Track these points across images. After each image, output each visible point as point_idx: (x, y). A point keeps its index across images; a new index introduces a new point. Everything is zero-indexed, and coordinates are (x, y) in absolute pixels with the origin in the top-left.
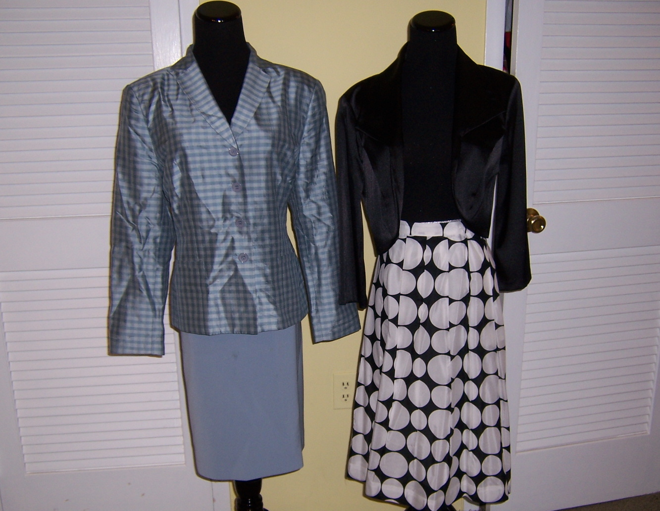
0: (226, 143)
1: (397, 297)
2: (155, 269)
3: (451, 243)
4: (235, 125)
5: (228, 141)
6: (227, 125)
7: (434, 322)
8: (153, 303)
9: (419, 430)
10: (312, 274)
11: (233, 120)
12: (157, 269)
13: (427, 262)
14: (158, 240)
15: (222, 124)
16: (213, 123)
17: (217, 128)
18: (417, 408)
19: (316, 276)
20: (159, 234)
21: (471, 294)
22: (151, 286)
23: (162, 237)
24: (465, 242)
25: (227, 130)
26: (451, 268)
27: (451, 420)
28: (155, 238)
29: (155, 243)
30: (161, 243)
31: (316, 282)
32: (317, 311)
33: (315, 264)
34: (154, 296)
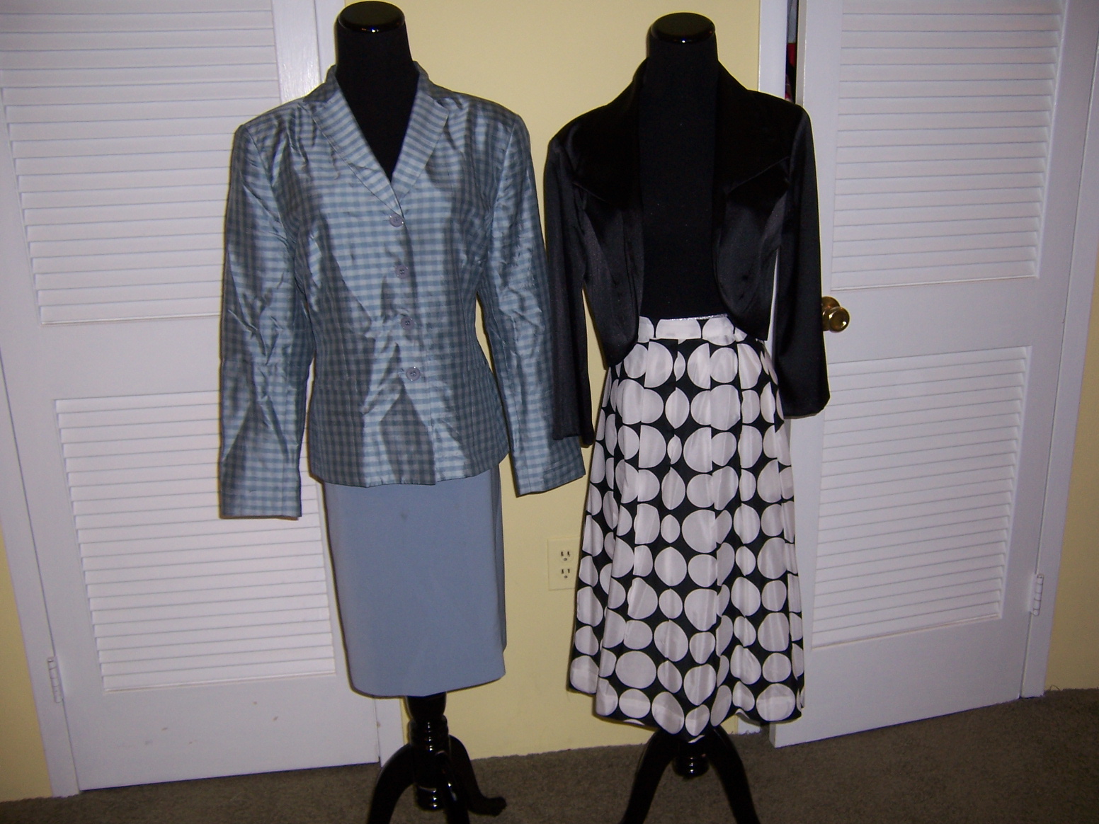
1: (637, 428)
2: (286, 391)
3: (713, 348)
4: (399, 181)
5: (388, 204)
6: (387, 182)
7: (691, 462)
8: (283, 442)
9: (671, 619)
10: (513, 395)
12: (289, 393)
13: (678, 376)
14: (290, 350)
18: (668, 588)
19: (519, 398)
20: (290, 340)
21: (744, 422)
22: (280, 417)
23: (294, 345)
24: (734, 346)
26: (714, 384)
27: (717, 604)
28: (285, 348)
29: (285, 354)
30: (293, 354)
31: (519, 407)
32: (522, 449)
33: (517, 381)
34: (285, 431)
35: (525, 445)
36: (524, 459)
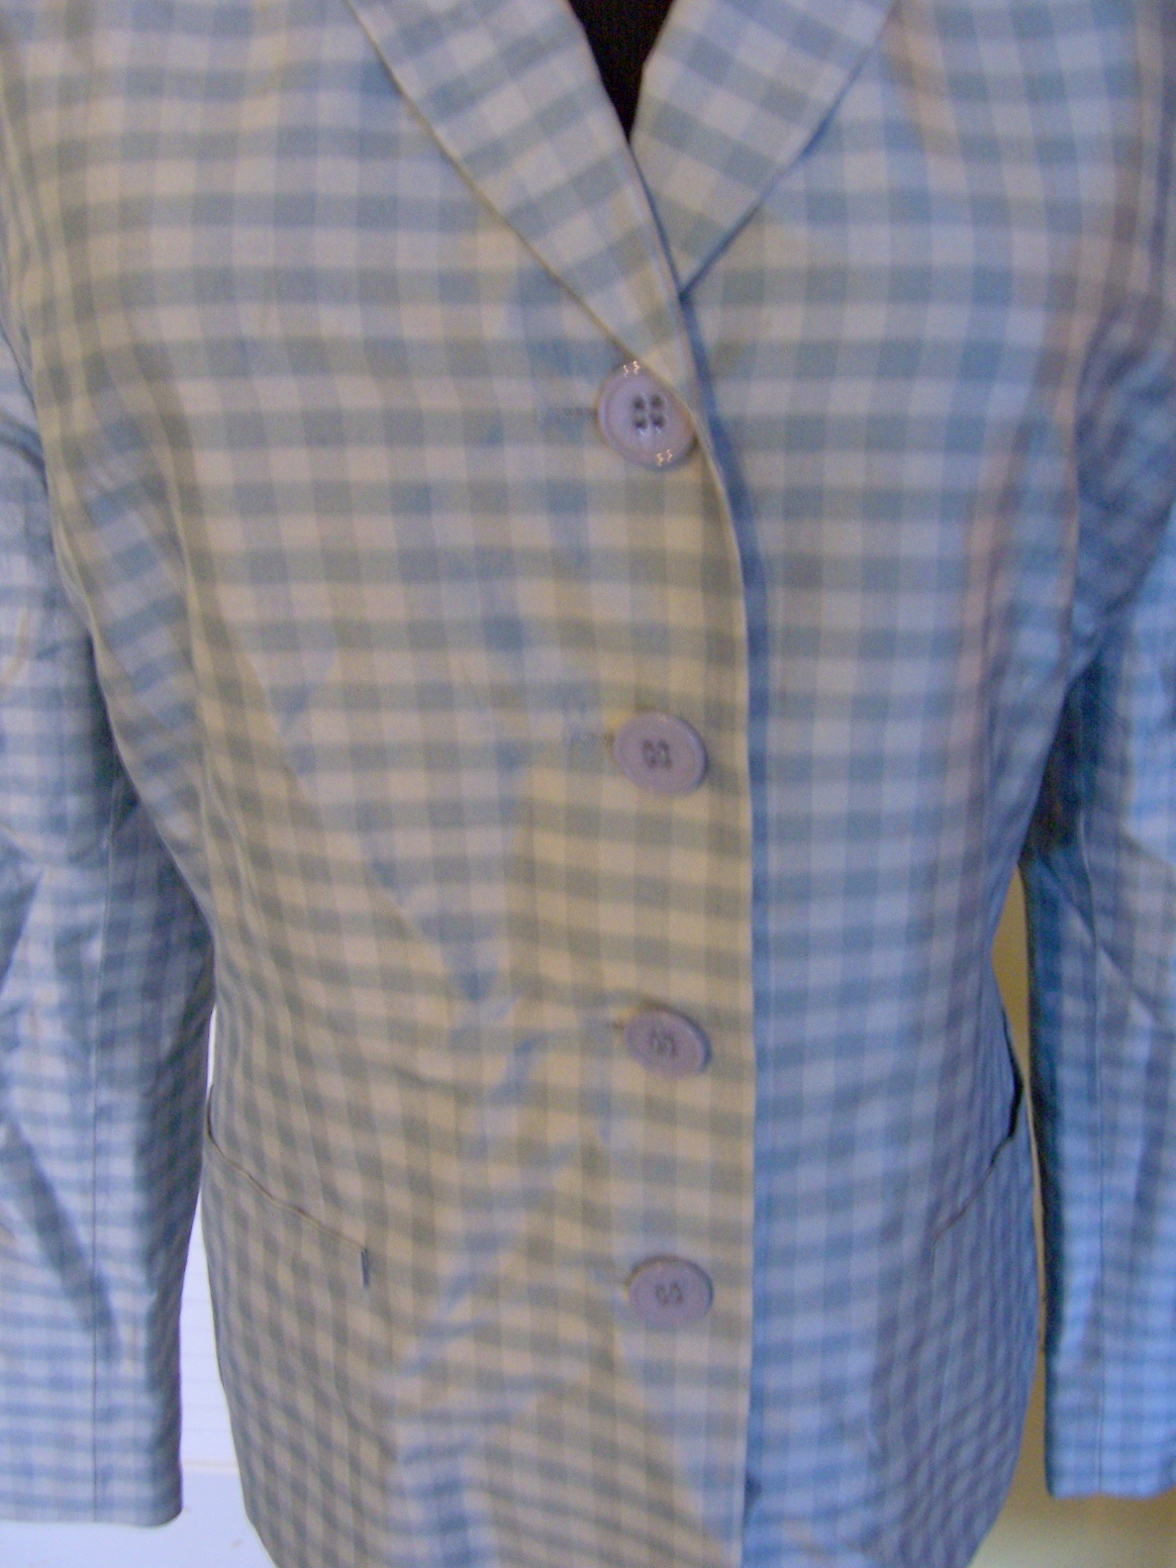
0: (570, 323)
2: (91, 1109)
5: (595, 303)
10: (1102, 1164)
11: (660, 75)
12: (103, 1114)
14: (96, 950)
15: (554, 119)
16: (453, 99)
17: (493, 155)
19: (1127, 1180)
20: (92, 913)
22: (72, 1202)
25: (591, 186)
28: (70, 941)
29: (70, 969)
30: (113, 962)
31: (1117, 1212)
32: (1093, 1353)
33: (1132, 1116)
34: (94, 1247)
35: (1111, 1343)
36: (1098, 1387)
